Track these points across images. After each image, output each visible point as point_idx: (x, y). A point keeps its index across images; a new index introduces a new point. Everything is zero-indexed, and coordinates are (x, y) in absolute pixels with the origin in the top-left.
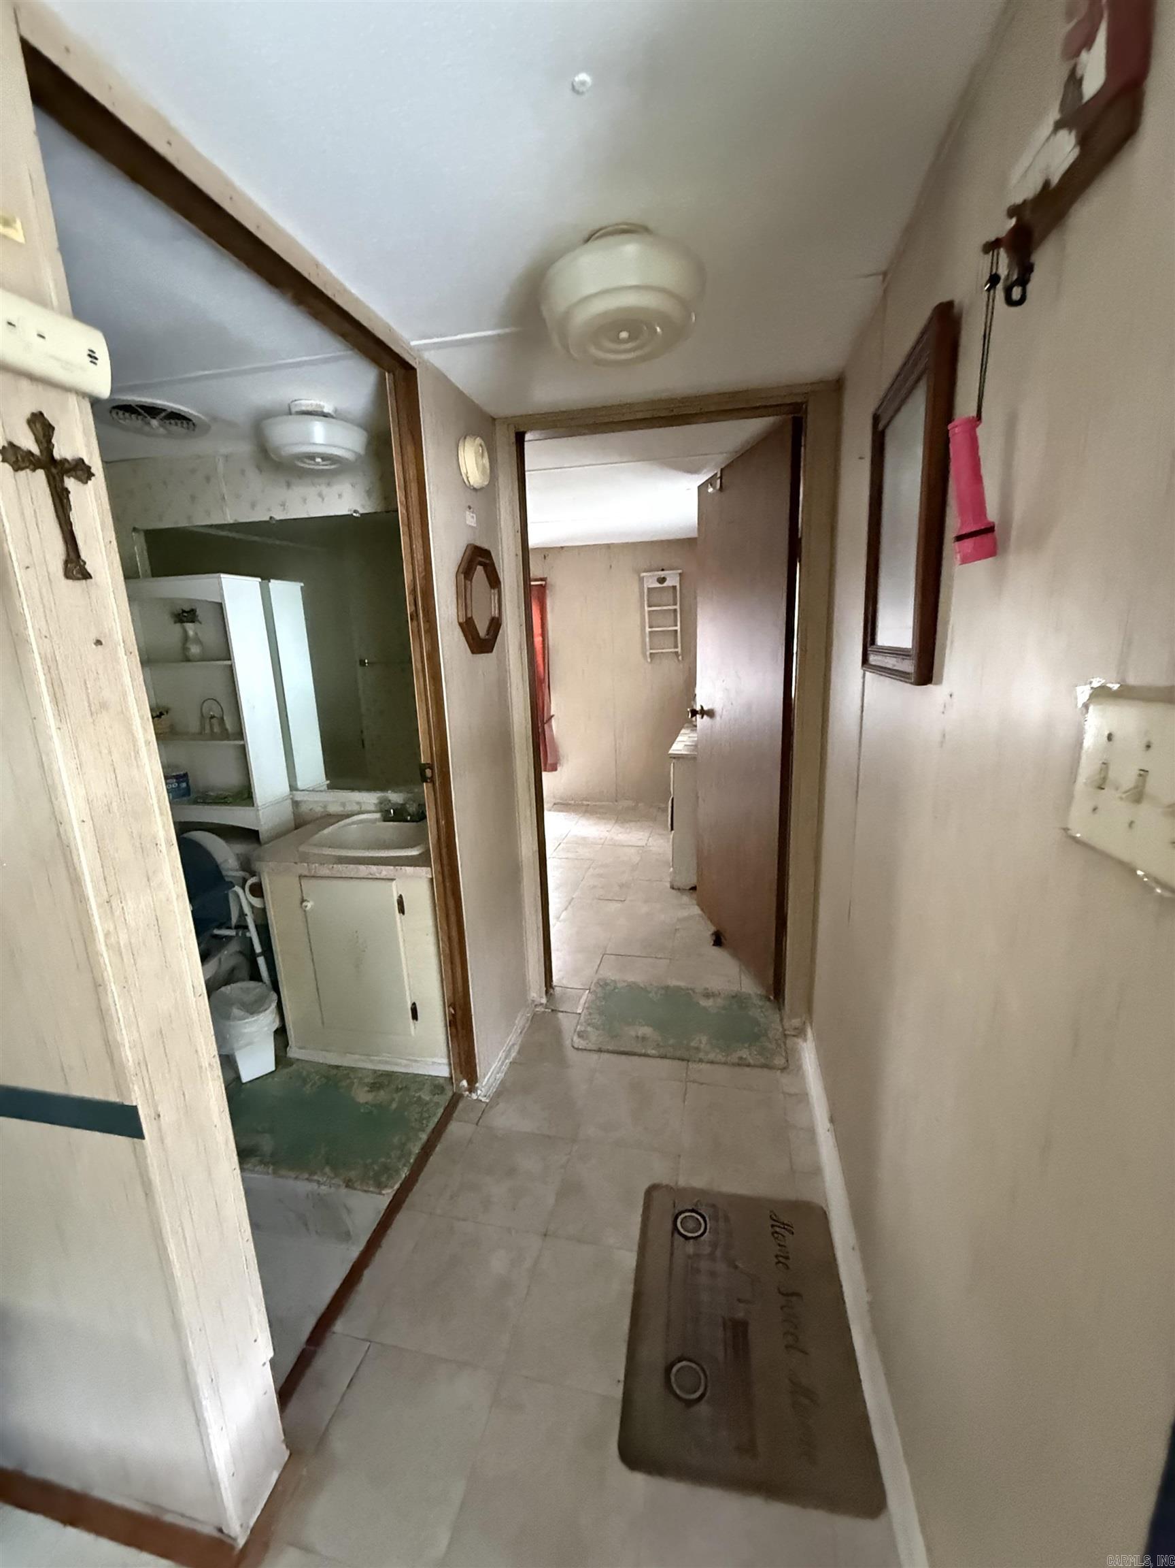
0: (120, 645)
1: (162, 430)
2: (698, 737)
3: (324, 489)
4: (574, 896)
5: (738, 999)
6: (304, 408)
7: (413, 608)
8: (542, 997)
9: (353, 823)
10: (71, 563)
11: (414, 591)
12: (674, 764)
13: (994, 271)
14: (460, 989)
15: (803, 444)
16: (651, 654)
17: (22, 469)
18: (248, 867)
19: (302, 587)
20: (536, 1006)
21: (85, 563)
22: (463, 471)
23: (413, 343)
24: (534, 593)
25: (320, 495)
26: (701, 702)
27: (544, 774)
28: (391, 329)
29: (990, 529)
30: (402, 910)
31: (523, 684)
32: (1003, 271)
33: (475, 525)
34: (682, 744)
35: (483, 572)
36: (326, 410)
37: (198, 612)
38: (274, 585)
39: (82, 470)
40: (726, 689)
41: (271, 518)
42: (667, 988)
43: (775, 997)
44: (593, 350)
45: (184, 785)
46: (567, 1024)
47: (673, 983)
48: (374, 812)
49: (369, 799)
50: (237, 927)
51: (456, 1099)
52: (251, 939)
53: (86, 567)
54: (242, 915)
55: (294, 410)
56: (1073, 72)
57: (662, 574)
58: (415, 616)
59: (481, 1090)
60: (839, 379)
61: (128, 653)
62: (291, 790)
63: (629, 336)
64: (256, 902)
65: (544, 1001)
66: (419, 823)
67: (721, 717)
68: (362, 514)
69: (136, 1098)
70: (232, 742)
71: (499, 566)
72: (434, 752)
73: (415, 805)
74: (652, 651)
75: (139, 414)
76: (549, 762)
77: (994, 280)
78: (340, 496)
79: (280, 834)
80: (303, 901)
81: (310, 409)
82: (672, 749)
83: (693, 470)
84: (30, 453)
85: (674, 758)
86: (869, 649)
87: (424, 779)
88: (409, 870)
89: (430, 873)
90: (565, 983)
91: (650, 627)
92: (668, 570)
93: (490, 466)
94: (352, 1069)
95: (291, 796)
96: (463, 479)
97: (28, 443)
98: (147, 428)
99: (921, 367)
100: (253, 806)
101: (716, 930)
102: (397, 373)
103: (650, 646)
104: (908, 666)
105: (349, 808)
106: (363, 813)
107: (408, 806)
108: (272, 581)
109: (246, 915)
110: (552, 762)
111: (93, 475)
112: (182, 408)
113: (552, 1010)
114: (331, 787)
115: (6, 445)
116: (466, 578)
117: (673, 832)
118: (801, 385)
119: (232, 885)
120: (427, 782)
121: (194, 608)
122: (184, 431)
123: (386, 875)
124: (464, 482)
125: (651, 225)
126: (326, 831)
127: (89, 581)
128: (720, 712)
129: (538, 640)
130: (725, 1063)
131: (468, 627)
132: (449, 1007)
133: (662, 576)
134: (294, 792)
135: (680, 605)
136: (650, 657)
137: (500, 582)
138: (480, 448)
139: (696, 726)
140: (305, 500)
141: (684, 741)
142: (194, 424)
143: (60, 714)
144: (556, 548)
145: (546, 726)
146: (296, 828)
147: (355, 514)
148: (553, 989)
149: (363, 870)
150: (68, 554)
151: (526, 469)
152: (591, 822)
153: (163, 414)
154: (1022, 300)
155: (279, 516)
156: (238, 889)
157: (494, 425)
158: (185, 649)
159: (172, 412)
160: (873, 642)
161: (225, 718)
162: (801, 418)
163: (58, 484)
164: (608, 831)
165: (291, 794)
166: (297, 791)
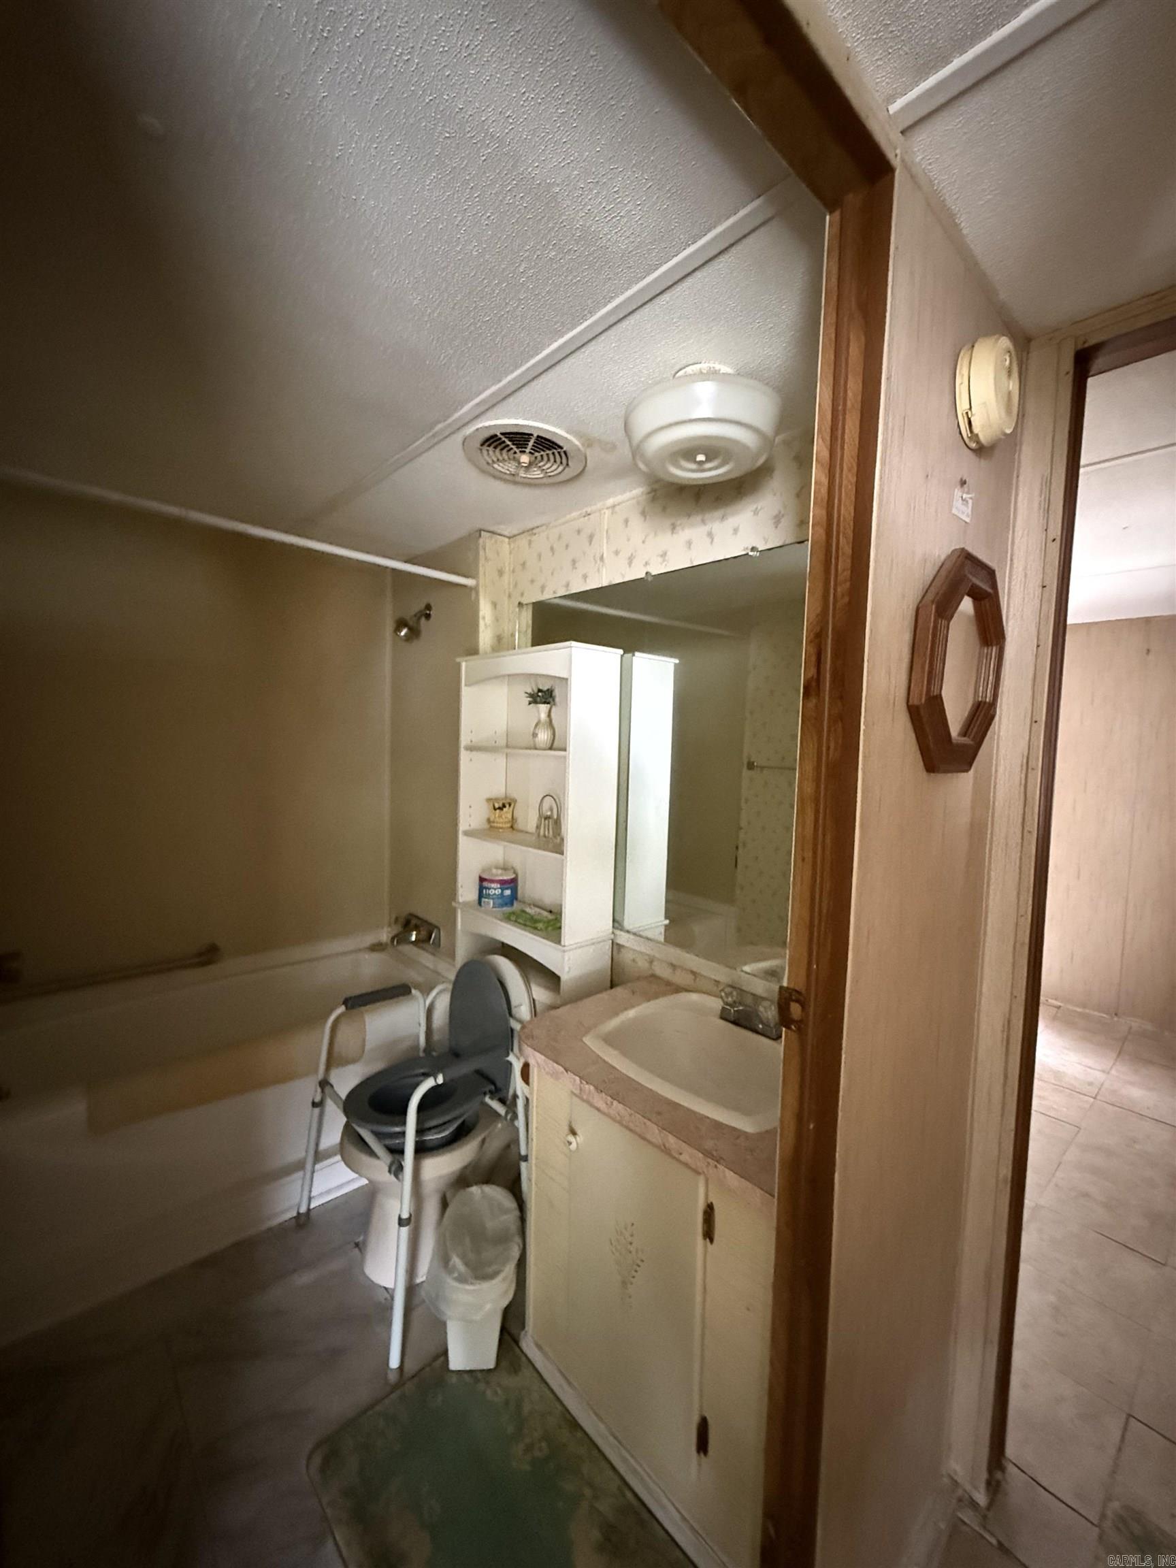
3: (717, 526)
7: (813, 672)
19: (675, 664)
20: (966, 1509)
22: (962, 406)
25: (711, 534)
30: (709, 1234)
33: (969, 514)
35: (974, 609)
37: (554, 692)
38: (640, 660)
41: (648, 574)
45: (508, 892)
48: (712, 997)
49: (710, 970)
52: (518, 1131)
54: (515, 1094)
58: (814, 687)
62: (613, 927)
68: (762, 551)
70: (552, 855)
71: (1006, 600)
75: (507, 447)
78: (736, 530)
88: (729, 1176)
93: (1021, 397)
95: (612, 936)
96: (959, 424)
100: (560, 943)
105: (681, 977)
107: (762, 1007)
108: (637, 654)
116: (934, 616)
120: (789, 1029)
121: (552, 686)
123: (688, 1161)
124: (961, 431)
134: (618, 932)
137: (1003, 634)
138: (1007, 359)
140: (689, 544)
142: (563, 452)
146: (611, 983)
147: (751, 553)
148: (1005, 1471)
153: (532, 442)
155: (657, 569)
158: (534, 735)
164: (1103, 1071)
165: (613, 933)
166: (621, 930)
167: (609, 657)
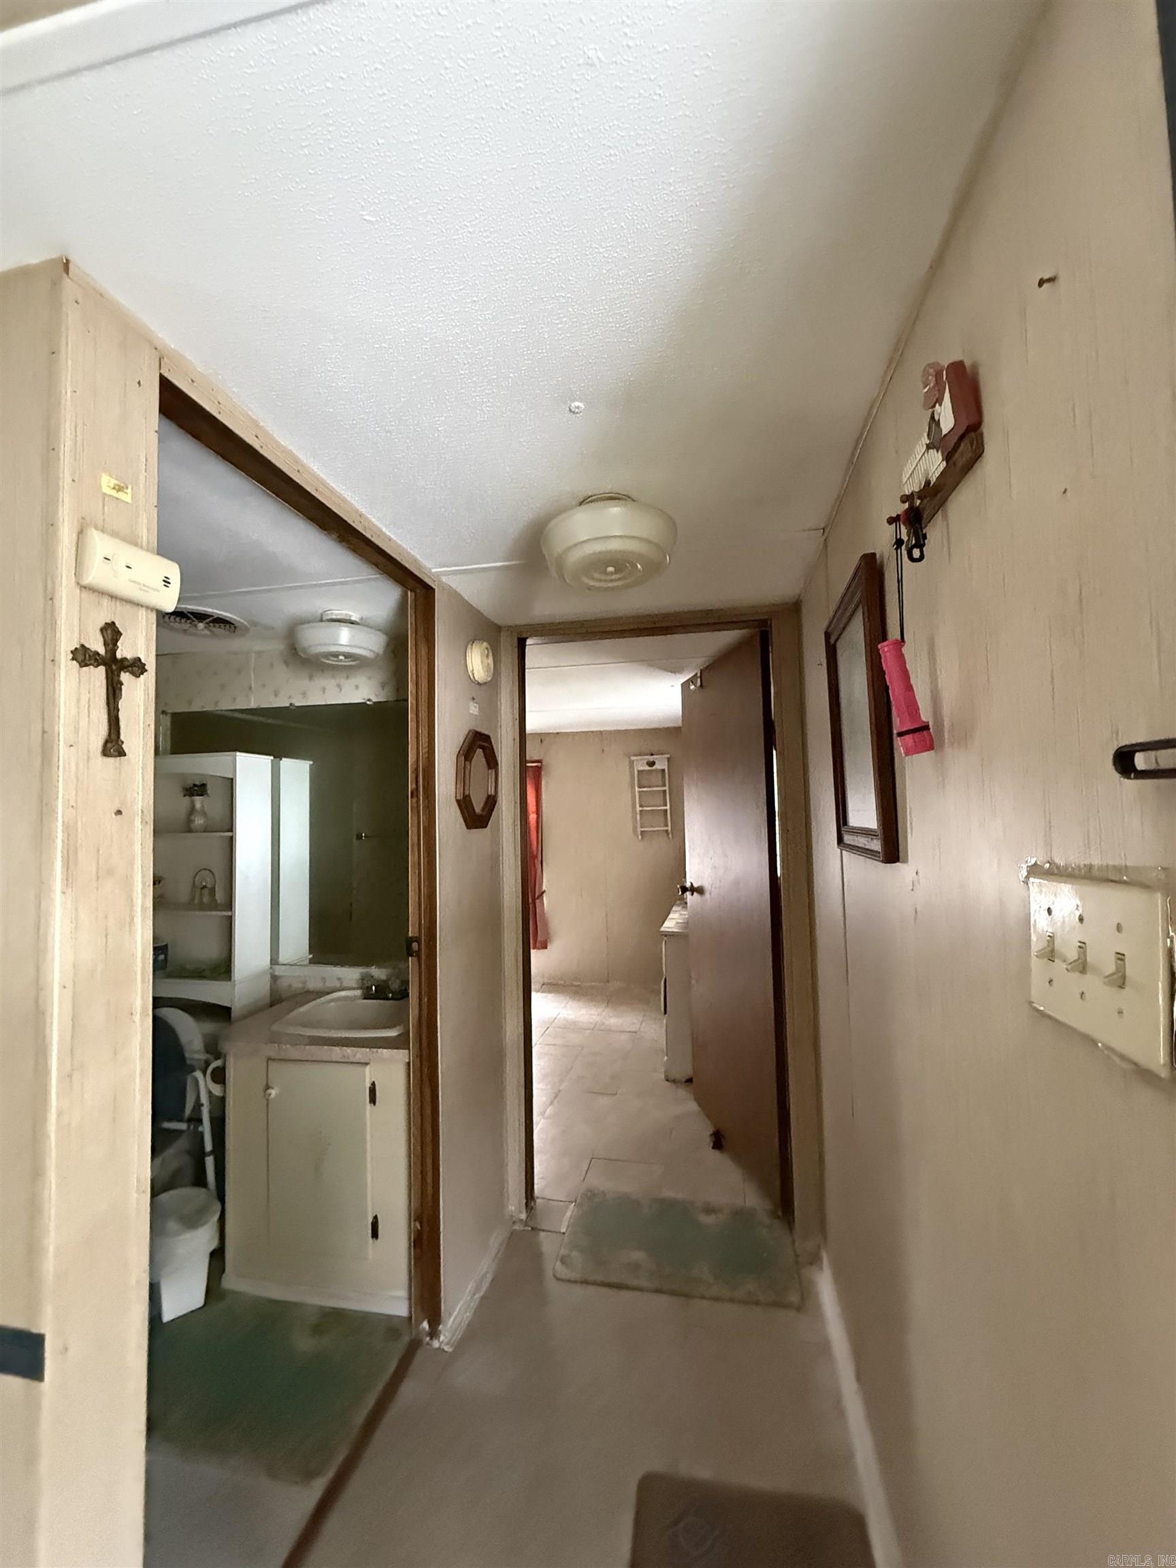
0: (138, 815)
1: (207, 632)
2: (689, 914)
3: (343, 681)
4: (561, 1088)
5: (741, 1216)
6: (334, 617)
7: (414, 786)
8: (521, 1212)
9: (332, 1000)
10: (111, 742)
11: (416, 770)
12: (665, 942)
13: (898, 537)
14: (430, 1198)
15: (770, 650)
16: (642, 832)
17: (86, 665)
18: (213, 1048)
19: (310, 766)
20: (514, 1223)
21: (123, 742)
22: (470, 668)
23: (433, 570)
24: (530, 774)
25: (339, 686)
26: (691, 879)
27: (533, 952)
28: (416, 560)
29: (926, 727)
30: (373, 1100)
31: (516, 859)
32: (905, 538)
33: (477, 714)
34: (672, 923)
35: (482, 754)
36: (353, 619)
37: (208, 787)
38: (286, 763)
39: (138, 667)
40: (715, 867)
41: (291, 704)
42: (662, 1201)
43: (783, 1212)
44: (586, 580)
45: (162, 957)
46: (548, 1245)
47: (669, 1194)
48: (353, 989)
49: (351, 975)
50: (189, 1120)
51: (415, 1346)
52: (202, 1134)
53: (123, 746)
54: (198, 1105)
55: (324, 618)
56: (933, 417)
57: (651, 758)
58: (415, 793)
59: (444, 1335)
60: (797, 601)
61: (144, 822)
62: (271, 964)
63: (615, 570)
64: (217, 1090)
65: (523, 1216)
66: (401, 1001)
67: (710, 894)
68: (375, 703)
69: (46, 1326)
70: (219, 913)
71: (497, 749)
72: (423, 926)
73: (398, 982)
74: (642, 829)
75: (188, 618)
76: (539, 938)
77: (899, 543)
78: (357, 687)
79: (254, 1011)
80: (268, 1087)
81: (339, 617)
82: (665, 925)
83: (675, 670)
84: (97, 653)
85: (666, 936)
86: (843, 829)
87: (410, 953)
88: (385, 1052)
89: (407, 1057)
90: (548, 1193)
91: (641, 806)
92: (657, 755)
93: (494, 666)
94: (295, 1304)
95: (271, 971)
96: (469, 676)
97: (98, 646)
98: (192, 630)
99: (856, 599)
100: (230, 980)
101: (715, 1130)
102: (418, 591)
103: (641, 824)
104: (876, 845)
105: (331, 984)
106: (343, 990)
107: (390, 982)
108: (283, 759)
109: (202, 1105)
110: (542, 939)
111: (146, 671)
112: (225, 614)
113: (533, 1229)
114: (312, 962)
115: (78, 647)
116: (466, 760)
117: (666, 1015)
118: (766, 606)
119: (192, 1069)
120: (412, 956)
121: (205, 782)
122: (226, 633)
123: (360, 1059)
124: (470, 678)
125: (633, 495)
126: (303, 1009)
127: (122, 758)
128: (709, 888)
129: (532, 817)
130: (732, 1300)
131: (464, 804)
132: (415, 1220)
133: (652, 760)
134: (275, 966)
135: (669, 787)
136: (641, 834)
137: (497, 764)
138: (486, 651)
139: (686, 903)
140: (324, 690)
141: (674, 919)
142: (235, 627)
143: (68, 880)
144: (552, 733)
145: (537, 901)
146: (272, 1005)
147: (368, 703)
148: (535, 1202)
149: (337, 1052)
150: (110, 734)
151: (526, 667)
152: (581, 1004)
153: (211, 619)
154: (922, 558)
155: (299, 702)
156: (198, 1074)
157: (500, 632)
158: (189, 821)
159: (217, 618)
160: (845, 823)
161: (216, 889)
162: (767, 632)
163: (116, 679)
164: (598, 1015)
165: (271, 968)
166: (278, 964)
167: (263, 762)
